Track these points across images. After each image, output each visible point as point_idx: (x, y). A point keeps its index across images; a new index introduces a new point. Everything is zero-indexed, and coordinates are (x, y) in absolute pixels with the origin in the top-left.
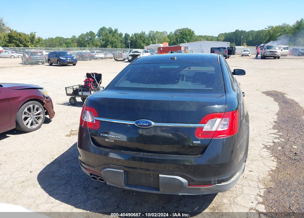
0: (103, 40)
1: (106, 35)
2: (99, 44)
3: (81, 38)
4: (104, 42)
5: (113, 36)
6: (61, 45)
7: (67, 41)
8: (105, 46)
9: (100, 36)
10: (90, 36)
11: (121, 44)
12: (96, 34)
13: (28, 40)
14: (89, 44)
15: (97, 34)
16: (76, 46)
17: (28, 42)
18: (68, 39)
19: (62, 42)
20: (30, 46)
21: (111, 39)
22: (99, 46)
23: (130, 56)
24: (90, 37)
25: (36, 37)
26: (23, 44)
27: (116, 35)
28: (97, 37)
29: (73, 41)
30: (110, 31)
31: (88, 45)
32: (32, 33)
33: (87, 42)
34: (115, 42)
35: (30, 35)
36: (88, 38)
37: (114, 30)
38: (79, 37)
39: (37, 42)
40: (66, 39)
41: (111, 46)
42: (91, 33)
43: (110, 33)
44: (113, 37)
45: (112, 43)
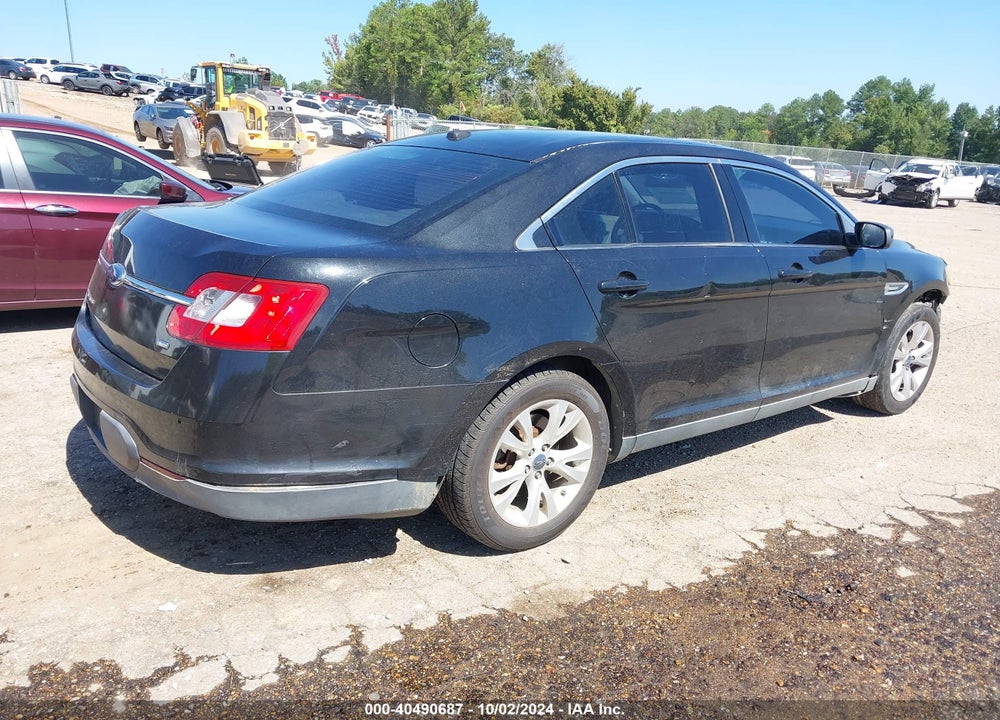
0: (866, 125)
1: (883, 107)
2: (848, 137)
3: (788, 114)
4: (868, 132)
5: (908, 110)
6: (719, 133)
7: (746, 122)
8: (867, 146)
9: (859, 110)
10: (823, 109)
11: (931, 142)
12: (845, 104)
13: (613, 109)
14: (811, 135)
15: (848, 103)
16: (766, 138)
17: (612, 116)
18: (749, 115)
19: (725, 123)
20: (613, 129)
21: (898, 119)
22: (844, 143)
23: (889, 180)
24: (821, 112)
25: (638, 103)
26: (595, 123)
27: (920, 108)
28: (847, 112)
29: (760, 121)
30: (903, 93)
31: (805, 140)
32: (631, 89)
33: (807, 127)
34: (911, 134)
35: (621, 97)
36: (813, 116)
37: (916, 89)
38: (785, 109)
39: (636, 118)
40: (743, 114)
41: (890, 146)
42: (831, 100)
43: (898, 100)
44: (907, 115)
45: (896, 137)
